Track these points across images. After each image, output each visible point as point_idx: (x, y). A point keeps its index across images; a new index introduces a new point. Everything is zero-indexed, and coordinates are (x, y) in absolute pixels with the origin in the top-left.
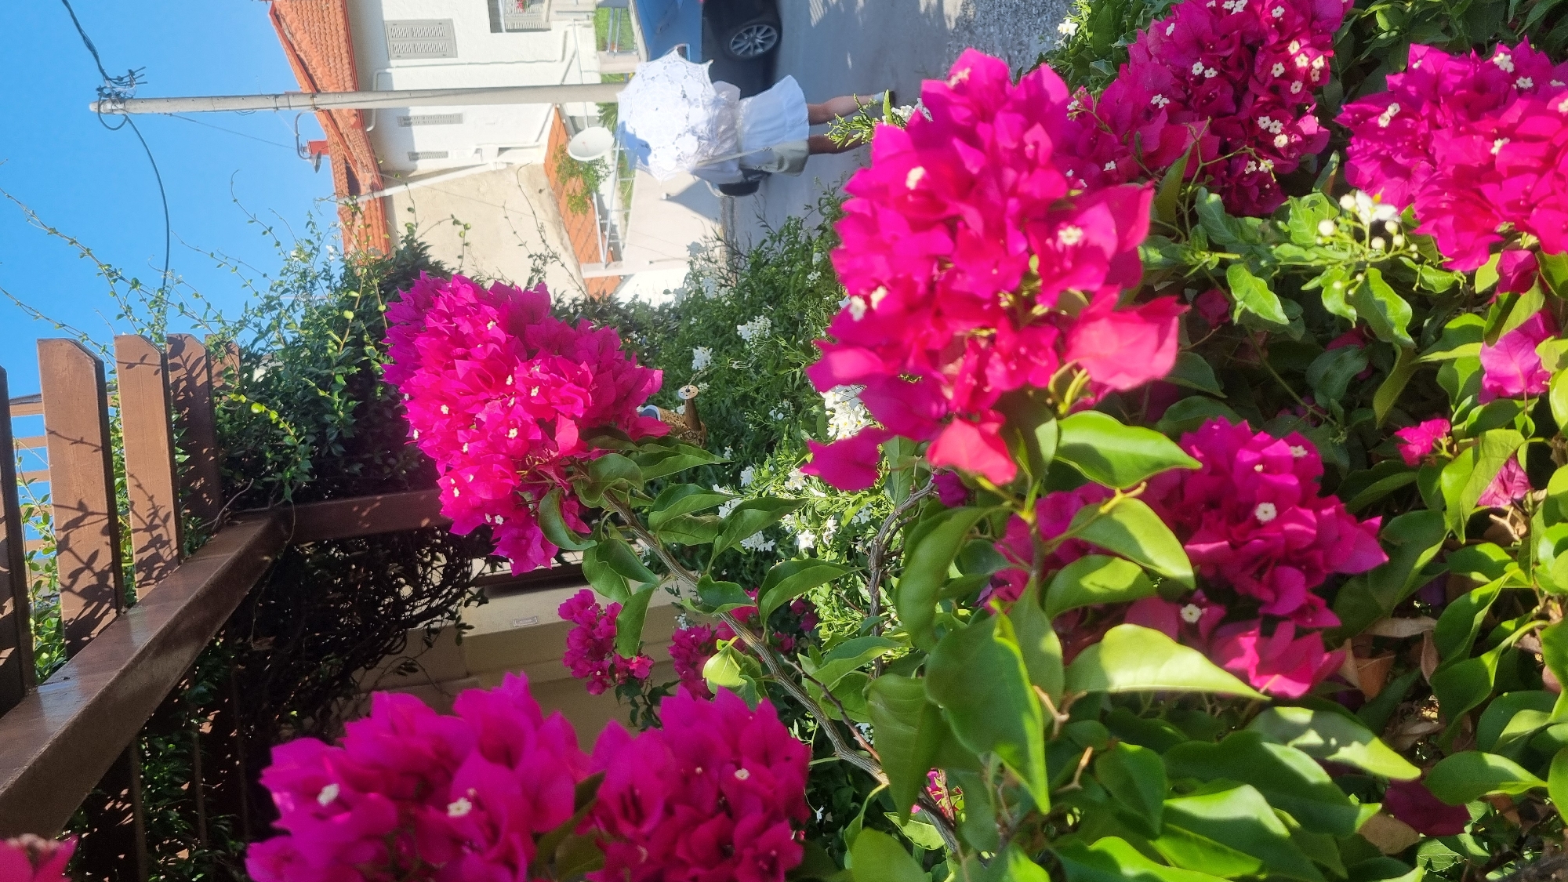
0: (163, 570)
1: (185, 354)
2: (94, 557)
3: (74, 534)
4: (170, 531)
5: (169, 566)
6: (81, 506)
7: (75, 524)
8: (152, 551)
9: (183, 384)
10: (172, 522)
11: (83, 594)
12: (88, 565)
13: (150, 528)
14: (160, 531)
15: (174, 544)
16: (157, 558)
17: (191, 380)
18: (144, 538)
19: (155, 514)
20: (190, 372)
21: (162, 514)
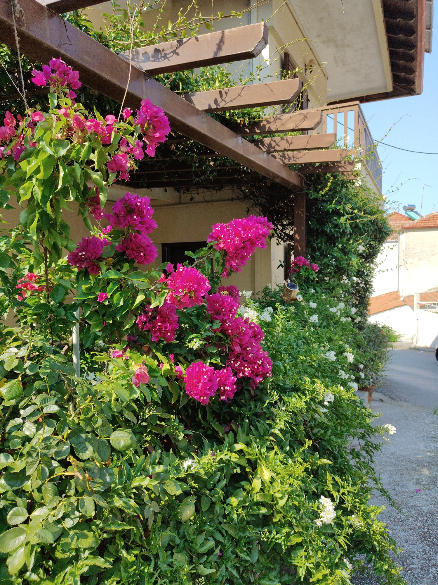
0: (282, 160)
1: (349, 165)
2: (279, 146)
3: (285, 141)
4: (292, 162)
5: (283, 161)
6: (291, 143)
7: (287, 141)
8: (287, 157)
9: (340, 165)
10: (294, 162)
11: (270, 143)
12: (277, 145)
13: (293, 157)
14: (292, 159)
15: (288, 163)
16: (285, 158)
17: (341, 167)
18: (291, 156)
19: (297, 158)
20: (343, 167)
21: (297, 160)
